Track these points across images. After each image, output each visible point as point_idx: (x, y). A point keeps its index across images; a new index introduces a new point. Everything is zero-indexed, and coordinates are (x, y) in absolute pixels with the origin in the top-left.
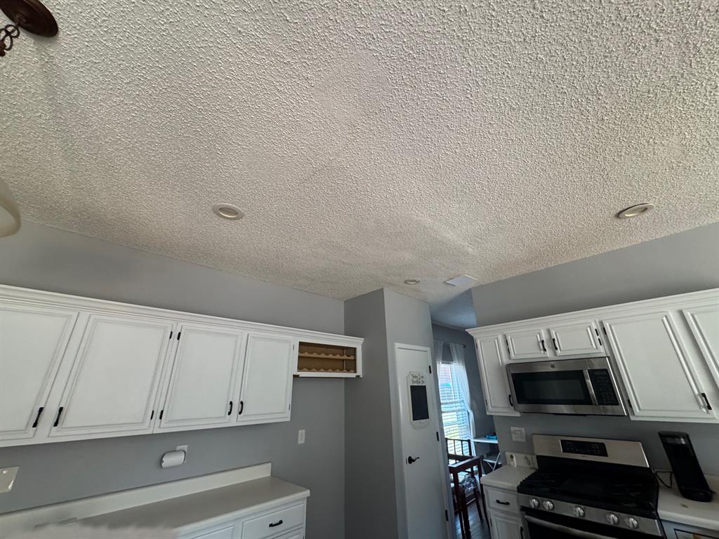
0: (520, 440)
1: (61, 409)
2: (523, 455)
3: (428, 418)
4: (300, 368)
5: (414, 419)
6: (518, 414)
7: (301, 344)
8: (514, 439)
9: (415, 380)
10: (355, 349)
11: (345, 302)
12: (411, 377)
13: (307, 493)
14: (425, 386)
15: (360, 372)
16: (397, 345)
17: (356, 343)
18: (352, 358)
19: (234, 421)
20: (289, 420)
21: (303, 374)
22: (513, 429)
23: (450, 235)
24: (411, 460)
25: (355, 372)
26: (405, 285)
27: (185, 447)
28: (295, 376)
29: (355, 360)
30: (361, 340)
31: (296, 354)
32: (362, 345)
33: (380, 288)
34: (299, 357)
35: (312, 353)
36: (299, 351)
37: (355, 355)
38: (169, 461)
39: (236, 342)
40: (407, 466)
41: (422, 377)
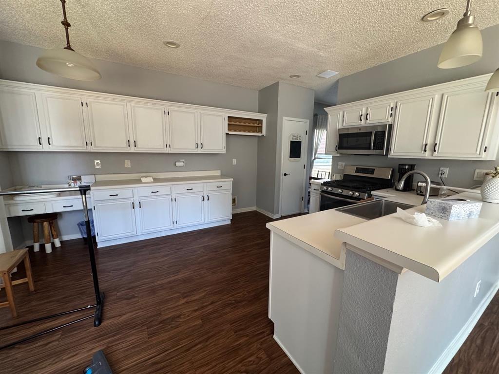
0: (341, 168)
1: (135, 141)
2: (340, 175)
3: (300, 157)
4: (229, 130)
5: (290, 157)
6: (339, 155)
7: (229, 117)
8: (339, 168)
9: (294, 138)
10: (262, 120)
11: (260, 91)
12: (292, 136)
13: (232, 179)
14: (301, 142)
15: (264, 133)
16: (284, 118)
17: (263, 117)
18: (260, 125)
19: (199, 151)
20: (225, 153)
21: (230, 133)
22: (339, 163)
23: (301, 46)
24: (285, 175)
25: (262, 133)
26: (291, 79)
27: (184, 160)
28: (227, 134)
29: (262, 127)
30: (266, 115)
31: (227, 122)
32: (267, 118)
33: (276, 82)
34: (228, 124)
35: (236, 122)
36: (228, 121)
37: (262, 124)
38: (178, 164)
39: (195, 116)
40: (282, 177)
41: (300, 137)
